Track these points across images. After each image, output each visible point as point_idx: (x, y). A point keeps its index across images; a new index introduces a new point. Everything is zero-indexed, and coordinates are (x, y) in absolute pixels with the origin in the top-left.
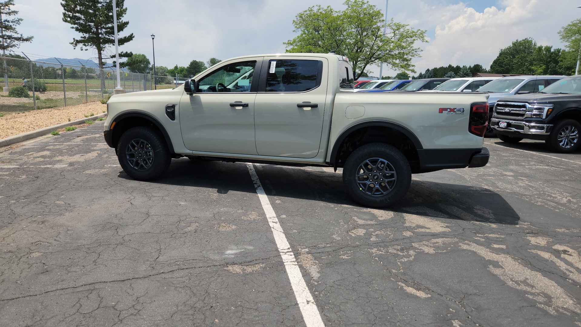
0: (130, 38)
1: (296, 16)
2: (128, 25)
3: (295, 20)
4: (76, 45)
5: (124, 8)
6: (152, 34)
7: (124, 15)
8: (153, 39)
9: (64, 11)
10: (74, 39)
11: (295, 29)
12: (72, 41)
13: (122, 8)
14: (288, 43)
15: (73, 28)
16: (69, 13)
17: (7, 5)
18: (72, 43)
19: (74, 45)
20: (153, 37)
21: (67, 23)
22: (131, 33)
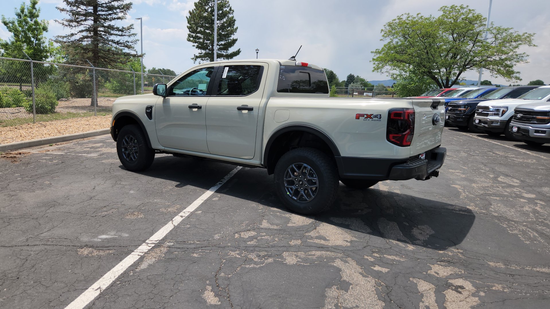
0: (237, 53)
1: (385, 26)
2: (237, 42)
3: (384, 29)
4: (196, 60)
5: (235, 27)
6: (256, 49)
7: (235, 33)
8: (257, 53)
9: (189, 33)
10: (195, 55)
11: (382, 38)
12: (193, 57)
13: (233, 27)
14: (376, 52)
15: (194, 46)
16: (193, 34)
17: (128, 29)
18: (193, 59)
19: (194, 60)
20: (257, 51)
21: (190, 42)
22: (239, 49)
